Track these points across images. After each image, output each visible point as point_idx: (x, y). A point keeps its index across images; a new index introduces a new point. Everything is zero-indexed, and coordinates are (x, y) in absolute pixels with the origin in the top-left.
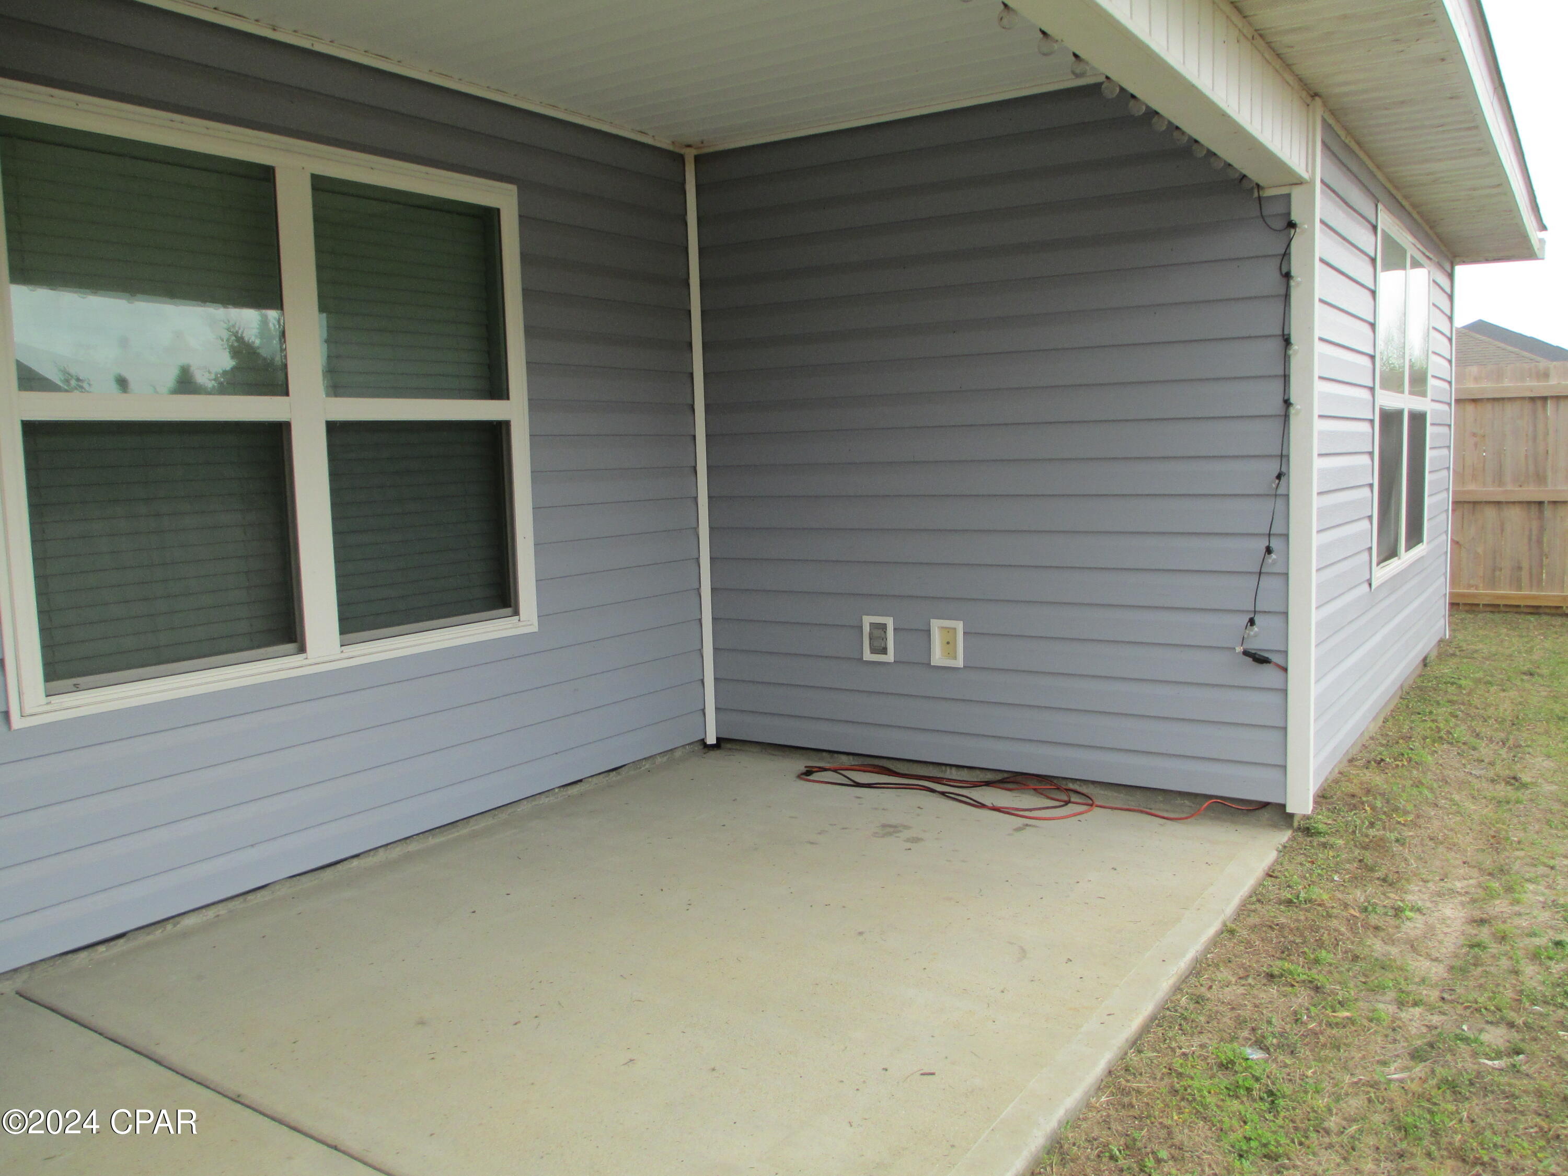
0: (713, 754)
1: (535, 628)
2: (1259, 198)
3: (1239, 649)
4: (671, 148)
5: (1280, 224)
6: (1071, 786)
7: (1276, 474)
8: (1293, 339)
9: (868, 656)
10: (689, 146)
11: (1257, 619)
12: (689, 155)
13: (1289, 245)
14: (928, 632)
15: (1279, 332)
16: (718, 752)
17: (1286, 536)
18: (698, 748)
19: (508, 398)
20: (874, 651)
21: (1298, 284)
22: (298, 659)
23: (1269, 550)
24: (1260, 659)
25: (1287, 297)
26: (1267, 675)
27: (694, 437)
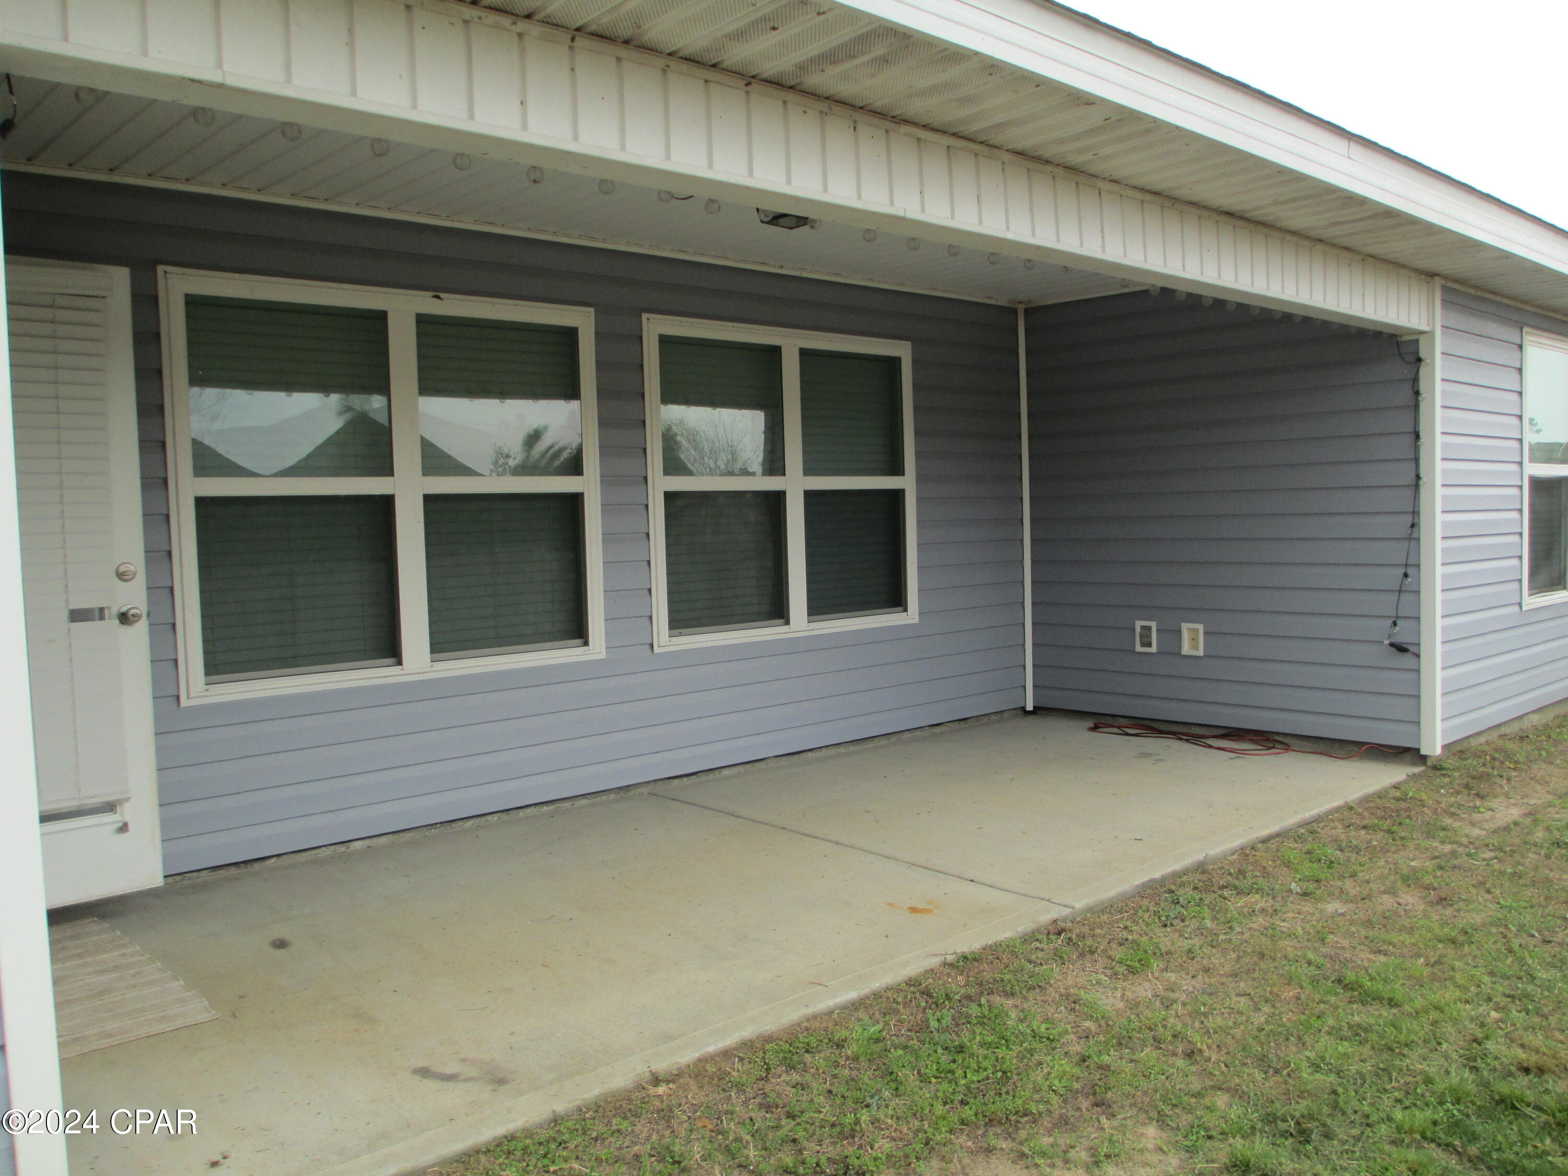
0: (1030, 717)
1: (916, 621)
2: (1397, 343)
3: (1387, 642)
4: (1008, 305)
5: (1413, 359)
6: (1277, 738)
7: (1410, 524)
8: (1422, 434)
9: (1139, 648)
10: (1020, 302)
11: (1399, 622)
12: (1021, 309)
13: (1418, 371)
14: (1179, 632)
15: (1412, 430)
16: (1034, 716)
17: (1418, 566)
18: (1020, 712)
19: (904, 475)
20: (1143, 645)
21: (1424, 399)
22: (784, 629)
23: (1406, 575)
24: (1401, 649)
25: (1416, 407)
26: (1405, 661)
27: (1022, 498)
